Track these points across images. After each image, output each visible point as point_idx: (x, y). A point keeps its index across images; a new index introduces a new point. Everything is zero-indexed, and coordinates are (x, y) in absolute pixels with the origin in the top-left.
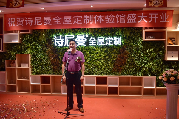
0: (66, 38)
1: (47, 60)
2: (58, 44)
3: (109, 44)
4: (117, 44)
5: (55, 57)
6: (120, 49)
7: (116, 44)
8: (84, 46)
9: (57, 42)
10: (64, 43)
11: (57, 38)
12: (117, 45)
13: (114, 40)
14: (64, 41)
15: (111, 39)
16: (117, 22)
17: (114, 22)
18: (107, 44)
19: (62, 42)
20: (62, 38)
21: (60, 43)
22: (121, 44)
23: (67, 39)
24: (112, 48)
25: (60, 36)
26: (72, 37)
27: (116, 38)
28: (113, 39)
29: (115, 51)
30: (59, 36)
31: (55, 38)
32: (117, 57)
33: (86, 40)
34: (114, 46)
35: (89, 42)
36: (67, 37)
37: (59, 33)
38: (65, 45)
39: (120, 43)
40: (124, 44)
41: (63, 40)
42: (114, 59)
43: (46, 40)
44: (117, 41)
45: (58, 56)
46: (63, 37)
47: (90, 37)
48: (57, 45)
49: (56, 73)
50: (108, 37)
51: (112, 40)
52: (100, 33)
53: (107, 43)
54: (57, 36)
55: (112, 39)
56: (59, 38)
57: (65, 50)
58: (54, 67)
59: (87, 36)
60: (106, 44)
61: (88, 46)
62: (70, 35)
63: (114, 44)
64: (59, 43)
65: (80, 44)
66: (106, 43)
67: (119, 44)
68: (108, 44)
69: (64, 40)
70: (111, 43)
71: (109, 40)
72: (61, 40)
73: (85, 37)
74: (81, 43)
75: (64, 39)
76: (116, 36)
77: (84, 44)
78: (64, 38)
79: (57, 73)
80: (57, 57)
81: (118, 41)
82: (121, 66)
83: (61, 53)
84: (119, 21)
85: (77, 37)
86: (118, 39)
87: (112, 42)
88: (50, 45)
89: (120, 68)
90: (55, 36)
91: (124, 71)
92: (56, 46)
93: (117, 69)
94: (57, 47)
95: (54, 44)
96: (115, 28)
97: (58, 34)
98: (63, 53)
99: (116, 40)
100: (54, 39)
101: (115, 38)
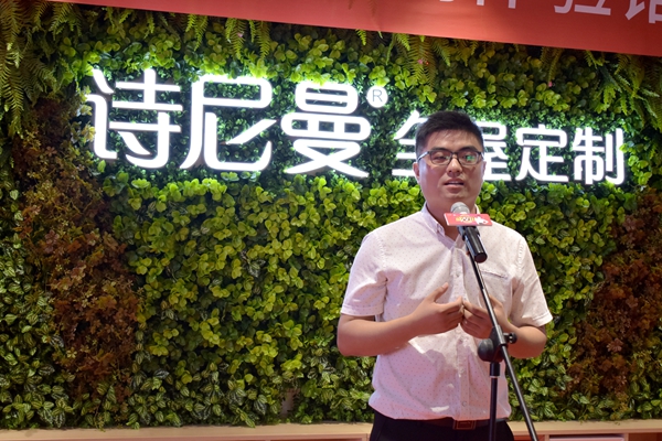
0: (198, 99)
1: (15, 288)
2: (123, 150)
3: (542, 175)
4: (599, 177)
5: (102, 267)
6: (622, 219)
7: (589, 181)
8: (351, 179)
9: (114, 125)
10: (179, 144)
11: (121, 94)
12: (599, 190)
13: (575, 147)
14: (177, 129)
15: (556, 138)
16: (630, 15)
17: (607, 12)
18: (529, 177)
19: (164, 129)
20: (161, 97)
21: (148, 140)
22: (620, 179)
23: (207, 109)
24: (563, 206)
25: (150, 74)
26: (254, 93)
27: (589, 130)
28: (571, 138)
29: (584, 229)
30: (138, 77)
31: (95, 90)
32: (596, 279)
33: (366, 128)
34: (577, 195)
35: (396, 147)
36: (213, 90)
37: (145, 46)
38: (188, 163)
39: (613, 174)
40: (651, 182)
41: (174, 118)
42: (579, 297)
43: (26, 101)
44: (599, 159)
45: (122, 258)
46: (177, 88)
47: (405, 113)
48: (113, 155)
49: (101, 410)
50: (534, 123)
51: (563, 144)
52: (483, 84)
53: (526, 167)
54: (119, 74)
55: (563, 135)
56: (135, 95)
57: (194, 210)
58: (81, 358)
59: (378, 97)
60: (520, 177)
61: (382, 182)
62: (241, 80)
63: (578, 176)
64: (132, 143)
65: (318, 162)
66: (518, 167)
67: (611, 181)
68: (534, 174)
69: (183, 120)
70: (553, 168)
71: (543, 146)
72: (151, 117)
73: (363, 109)
74: (327, 151)
75: (178, 108)
76: (595, 115)
77: (354, 162)
78: (184, 98)
79: (107, 417)
80: (116, 266)
81: (603, 155)
82: (627, 353)
83: (156, 230)
84: (642, 6)
85: (300, 97)
86: (602, 144)
87: (560, 159)
88: (51, 151)
89: (618, 360)
90: (99, 76)
91: (641, 388)
92: (111, 168)
93: (600, 372)
94: (123, 175)
95: (89, 146)
96: (597, 55)
97: (139, 56)
98: (178, 228)
99: (589, 148)
100: (89, 97)
101: (585, 135)
